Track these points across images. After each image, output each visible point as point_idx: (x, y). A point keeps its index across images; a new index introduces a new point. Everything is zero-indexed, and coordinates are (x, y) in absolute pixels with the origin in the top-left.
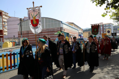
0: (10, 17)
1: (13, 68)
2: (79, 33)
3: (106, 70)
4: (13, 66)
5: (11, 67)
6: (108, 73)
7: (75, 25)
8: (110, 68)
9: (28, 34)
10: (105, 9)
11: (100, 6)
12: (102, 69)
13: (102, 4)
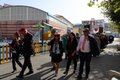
2: (68, 28)
7: (64, 19)
9: (6, 25)
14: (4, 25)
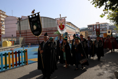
0: (7, 16)
1: (18, 65)
2: (76, 32)
3: (104, 66)
4: (18, 64)
5: (16, 65)
6: (106, 69)
7: (72, 24)
8: (108, 65)
10: (104, 10)
11: (99, 7)
12: (101, 66)
13: (101, 6)
14: (24, 33)
